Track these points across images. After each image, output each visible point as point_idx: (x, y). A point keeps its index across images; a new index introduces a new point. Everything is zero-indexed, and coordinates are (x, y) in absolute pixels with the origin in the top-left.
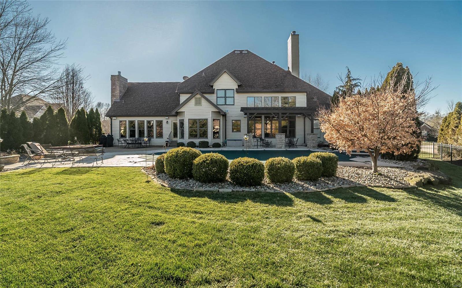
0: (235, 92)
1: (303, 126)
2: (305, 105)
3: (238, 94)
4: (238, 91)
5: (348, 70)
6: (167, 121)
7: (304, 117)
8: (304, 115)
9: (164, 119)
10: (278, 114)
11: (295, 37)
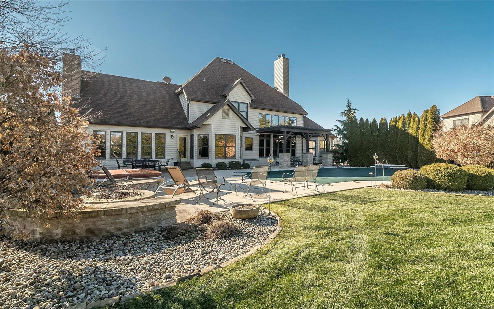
0: (249, 107)
1: (301, 146)
2: (302, 125)
3: (252, 109)
4: (252, 107)
5: (349, 101)
6: (172, 135)
7: (302, 137)
8: (302, 135)
9: (167, 133)
10: (307, 133)
11: (286, 61)
